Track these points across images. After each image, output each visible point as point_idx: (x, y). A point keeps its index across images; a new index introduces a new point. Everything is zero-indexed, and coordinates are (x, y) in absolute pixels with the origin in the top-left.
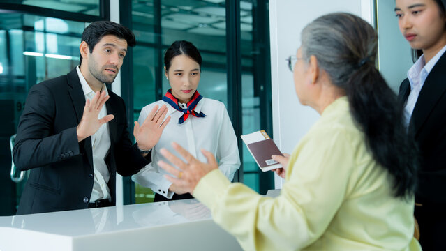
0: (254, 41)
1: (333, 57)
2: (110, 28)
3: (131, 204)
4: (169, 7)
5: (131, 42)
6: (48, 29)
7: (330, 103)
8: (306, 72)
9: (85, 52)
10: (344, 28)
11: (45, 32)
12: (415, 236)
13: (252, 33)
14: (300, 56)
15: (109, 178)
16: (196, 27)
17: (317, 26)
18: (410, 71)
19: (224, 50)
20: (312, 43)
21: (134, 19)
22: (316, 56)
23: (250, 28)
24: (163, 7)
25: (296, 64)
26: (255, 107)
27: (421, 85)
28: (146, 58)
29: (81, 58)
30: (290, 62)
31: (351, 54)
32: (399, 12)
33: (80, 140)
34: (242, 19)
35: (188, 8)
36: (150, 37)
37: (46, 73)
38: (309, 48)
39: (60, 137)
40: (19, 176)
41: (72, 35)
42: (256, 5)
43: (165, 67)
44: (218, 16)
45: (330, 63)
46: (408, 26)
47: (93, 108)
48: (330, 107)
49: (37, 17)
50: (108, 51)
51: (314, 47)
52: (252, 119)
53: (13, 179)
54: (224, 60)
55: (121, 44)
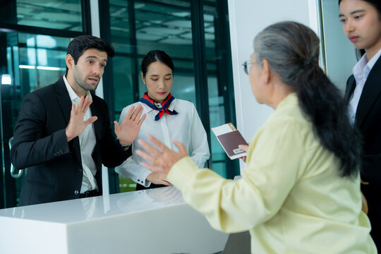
0: (217, 48)
1: (283, 60)
2: (91, 43)
3: (116, 193)
4: (142, 22)
5: (111, 53)
6: (39, 45)
7: (282, 99)
8: (260, 75)
9: (70, 63)
10: (291, 35)
11: (36, 47)
12: (363, 209)
13: (215, 41)
14: (254, 61)
15: (96, 171)
16: (166, 38)
17: (267, 34)
18: (355, 68)
19: (191, 57)
20: (263, 49)
21: (112, 33)
22: (267, 60)
23: (212, 37)
24: (137, 22)
25: (251, 68)
26: (220, 105)
27: (365, 80)
28: (124, 67)
29: (67, 69)
30: (246, 66)
31: (297, 56)
32: (343, 18)
33: (69, 140)
34: (206, 30)
35: (158, 22)
36: (127, 48)
37: (38, 83)
38: (261, 54)
39: (52, 138)
40: (18, 173)
41: (59, 49)
42: (217, 17)
43: (142, 74)
44: (184, 28)
45: (280, 65)
46: (352, 29)
47: (79, 112)
48: (282, 103)
49: (28, 35)
50: (91, 62)
51: (266, 52)
52: (218, 115)
53: (13, 176)
54: (191, 66)
55: (102, 56)
